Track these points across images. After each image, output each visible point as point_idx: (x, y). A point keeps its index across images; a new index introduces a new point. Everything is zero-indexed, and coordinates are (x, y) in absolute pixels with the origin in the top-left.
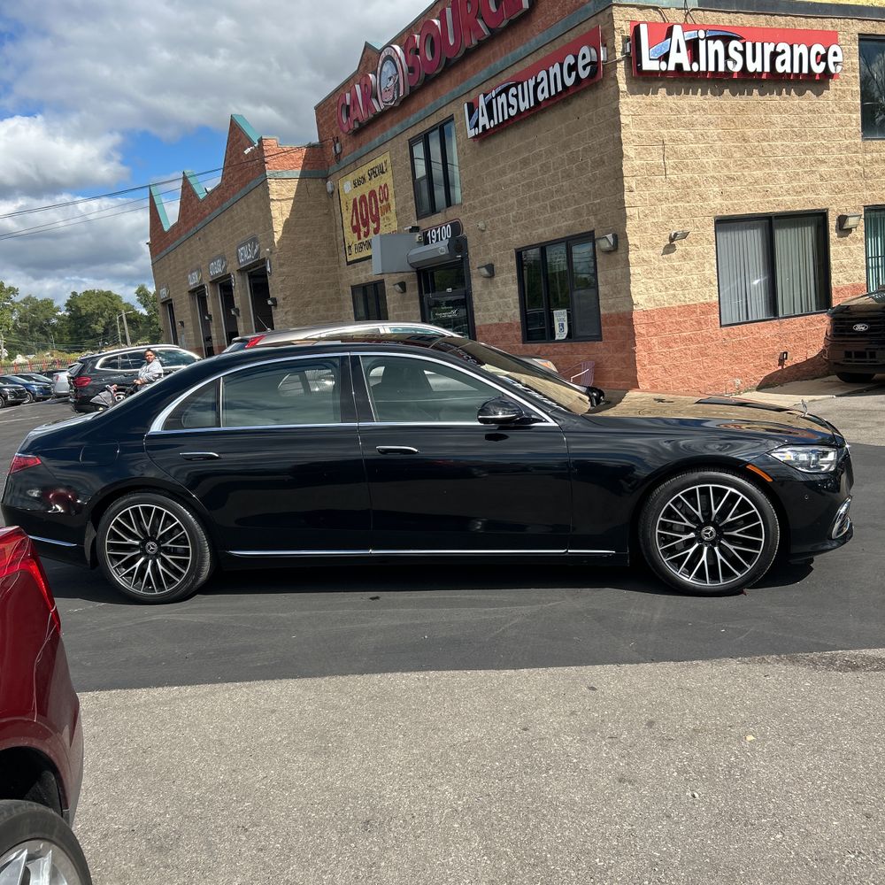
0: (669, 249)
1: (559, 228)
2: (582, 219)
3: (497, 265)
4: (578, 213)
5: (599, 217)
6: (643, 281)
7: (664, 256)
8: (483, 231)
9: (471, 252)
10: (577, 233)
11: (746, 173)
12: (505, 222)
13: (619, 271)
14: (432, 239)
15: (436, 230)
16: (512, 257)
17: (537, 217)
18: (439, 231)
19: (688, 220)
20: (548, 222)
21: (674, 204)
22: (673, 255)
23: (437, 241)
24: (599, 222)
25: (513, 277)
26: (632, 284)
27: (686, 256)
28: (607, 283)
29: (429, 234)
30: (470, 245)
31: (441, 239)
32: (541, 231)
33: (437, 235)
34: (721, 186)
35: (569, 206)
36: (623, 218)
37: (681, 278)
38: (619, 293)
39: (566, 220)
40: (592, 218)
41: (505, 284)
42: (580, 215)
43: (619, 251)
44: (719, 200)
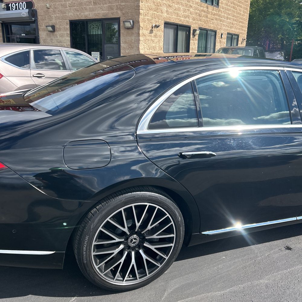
0: (151, 32)
1: (99, 13)
2: (113, 11)
3: (57, 26)
4: (111, 8)
5: (123, 12)
6: (143, 44)
7: (150, 34)
8: (49, 8)
9: (39, 18)
10: (109, 17)
11: (173, 5)
12: (64, 6)
13: (133, 38)
14: (12, 8)
15: (16, 4)
16: (67, 24)
17: (85, 6)
18: (17, 4)
19: (157, 20)
20: (91, 10)
21: (154, 12)
22: (152, 35)
23: (16, 9)
24: (123, 14)
25: (67, 33)
26: (140, 45)
27: (155, 36)
28: (125, 42)
29: (10, 5)
30: (38, 14)
31: (19, 9)
32: (87, 13)
33: (16, 7)
34: (167, 8)
35: (106, 4)
36: (139, 14)
37: (154, 45)
38: (133, 48)
39: (103, 11)
40: (119, 12)
41: (62, 36)
42: (112, 9)
43: (134, 29)
44: (166, 14)
